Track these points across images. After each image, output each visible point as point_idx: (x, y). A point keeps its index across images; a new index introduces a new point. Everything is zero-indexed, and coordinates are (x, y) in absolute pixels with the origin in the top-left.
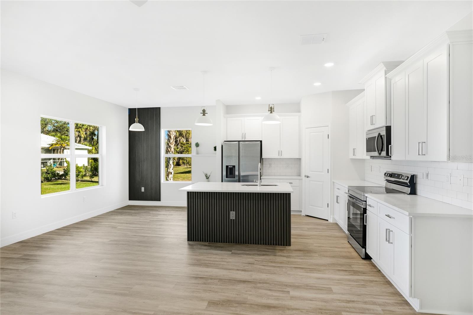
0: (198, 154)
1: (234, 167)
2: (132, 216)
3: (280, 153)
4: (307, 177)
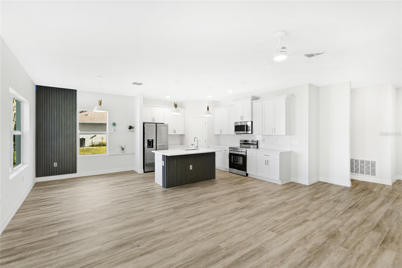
0: (115, 132)
1: (153, 140)
2: (70, 188)
3: (175, 131)
4: (193, 145)
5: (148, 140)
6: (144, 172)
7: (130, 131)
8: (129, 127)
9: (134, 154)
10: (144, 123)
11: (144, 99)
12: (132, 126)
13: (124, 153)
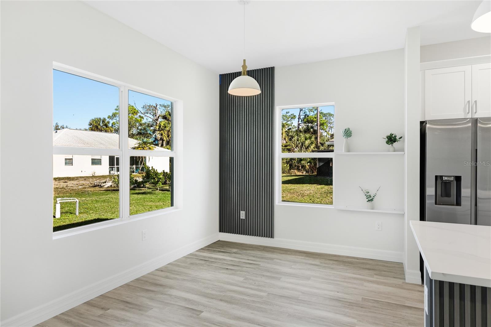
0: (349, 151)
5: (437, 178)
8: (387, 139)
10: (424, 125)
13: (372, 209)
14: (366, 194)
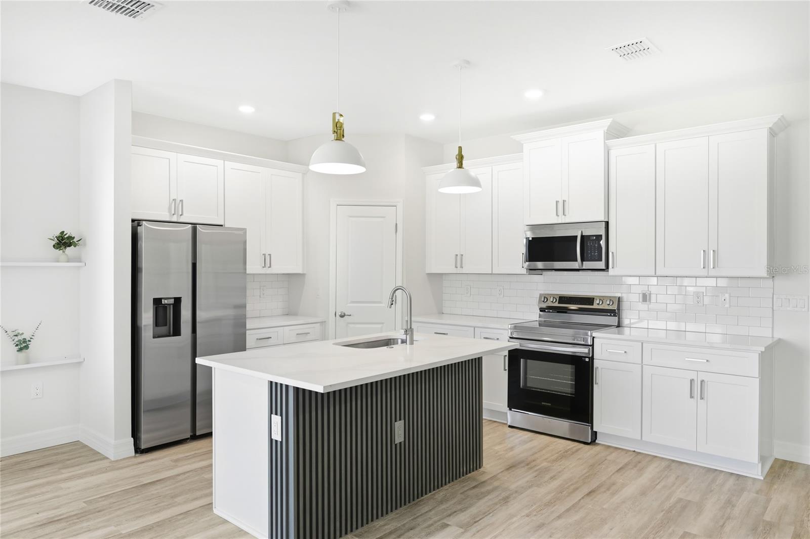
1: (178, 301)
3: (267, 260)
4: (342, 316)
5: (157, 302)
6: (138, 450)
7: (63, 257)
8: (56, 241)
9: (80, 363)
10: (136, 223)
11: (136, 116)
12: (69, 232)
13: (28, 363)
14: (13, 339)
